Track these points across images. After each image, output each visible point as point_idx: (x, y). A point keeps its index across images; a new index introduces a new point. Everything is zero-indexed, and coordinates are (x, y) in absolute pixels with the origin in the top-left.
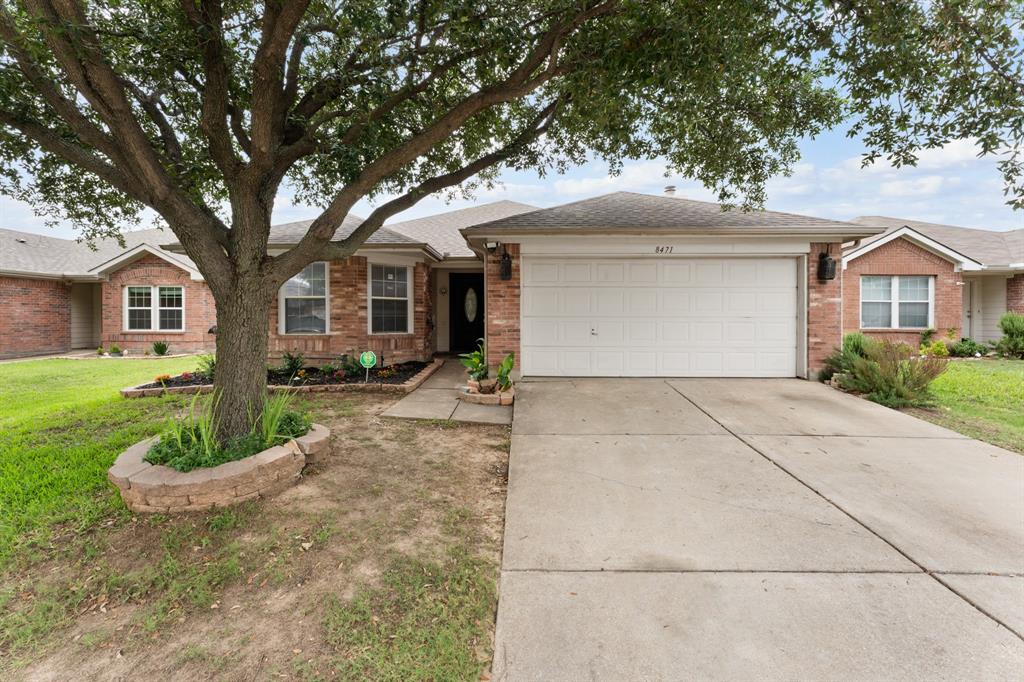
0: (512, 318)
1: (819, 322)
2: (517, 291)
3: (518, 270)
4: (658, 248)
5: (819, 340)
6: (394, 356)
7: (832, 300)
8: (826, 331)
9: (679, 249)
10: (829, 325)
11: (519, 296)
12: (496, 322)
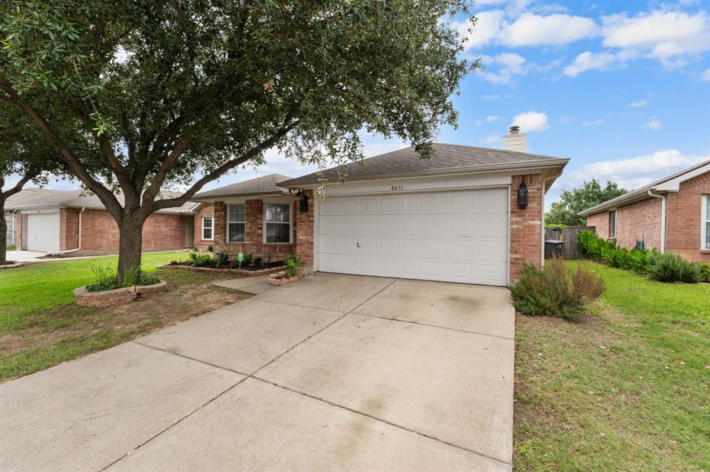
0: (308, 235)
1: (520, 241)
2: (311, 219)
3: (313, 206)
4: (393, 188)
5: (518, 256)
6: (279, 256)
7: (532, 222)
8: (527, 249)
9: (408, 187)
10: (529, 244)
11: (313, 221)
12: (300, 237)
